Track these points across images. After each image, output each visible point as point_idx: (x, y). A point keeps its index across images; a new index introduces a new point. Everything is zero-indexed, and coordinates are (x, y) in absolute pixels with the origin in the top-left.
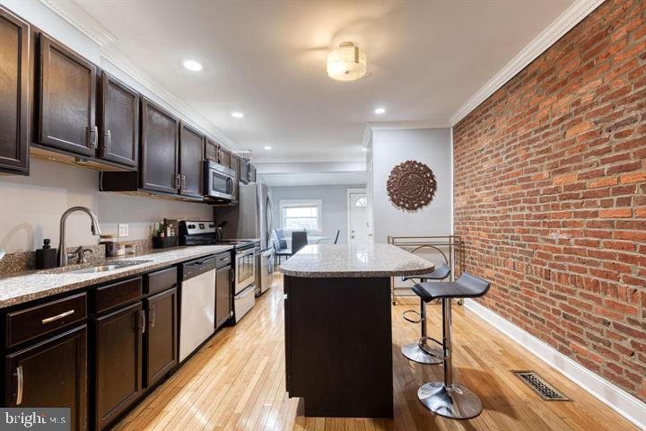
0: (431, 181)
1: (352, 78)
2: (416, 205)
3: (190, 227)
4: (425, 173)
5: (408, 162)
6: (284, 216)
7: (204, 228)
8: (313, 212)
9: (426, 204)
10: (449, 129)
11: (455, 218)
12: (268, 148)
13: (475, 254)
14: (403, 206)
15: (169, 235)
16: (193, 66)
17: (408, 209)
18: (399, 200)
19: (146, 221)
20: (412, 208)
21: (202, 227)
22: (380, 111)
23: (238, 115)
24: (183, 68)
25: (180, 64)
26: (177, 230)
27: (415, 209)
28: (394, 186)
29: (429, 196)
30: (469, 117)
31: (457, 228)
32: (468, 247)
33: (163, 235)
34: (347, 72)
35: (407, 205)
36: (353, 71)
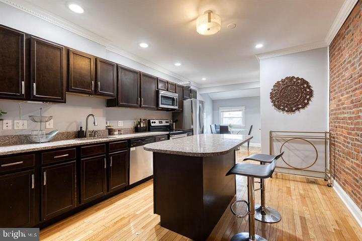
0: (308, 90)
1: (213, 32)
2: (294, 109)
3: (153, 122)
4: (302, 84)
5: (287, 78)
6: (222, 116)
7: (162, 123)
8: (239, 114)
9: (303, 108)
10: (327, 47)
11: (330, 118)
12: (204, 79)
13: (340, 147)
14: (283, 110)
15: (142, 126)
16: (144, 45)
17: (287, 111)
18: (280, 105)
19: (131, 120)
20: (291, 110)
21: (160, 122)
22: (259, 46)
23: (178, 64)
24: (140, 47)
25: (138, 46)
26: (147, 124)
27: (294, 111)
28: (275, 96)
29: (306, 101)
30: (338, 35)
31: (332, 126)
32: (337, 142)
33: (139, 126)
34: (209, 29)
35: (286, 109)
36: (212, 28)
